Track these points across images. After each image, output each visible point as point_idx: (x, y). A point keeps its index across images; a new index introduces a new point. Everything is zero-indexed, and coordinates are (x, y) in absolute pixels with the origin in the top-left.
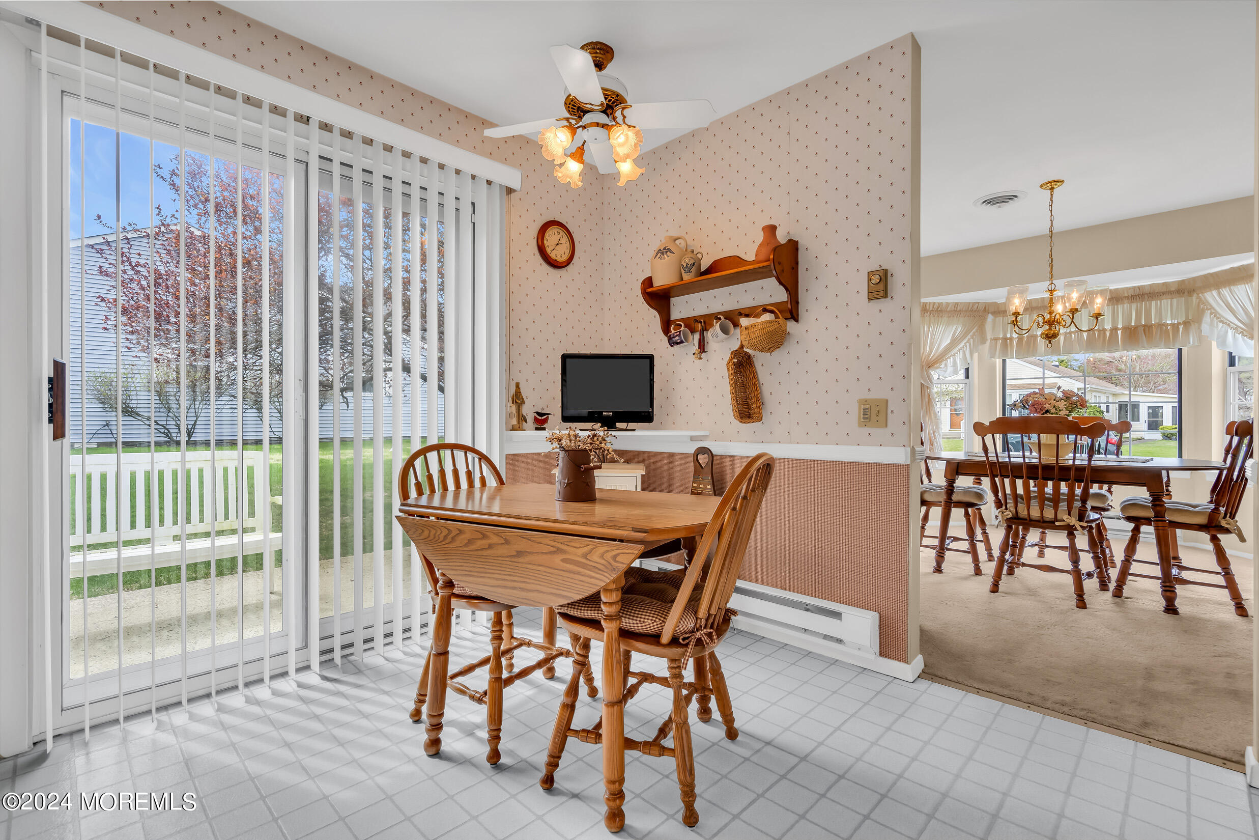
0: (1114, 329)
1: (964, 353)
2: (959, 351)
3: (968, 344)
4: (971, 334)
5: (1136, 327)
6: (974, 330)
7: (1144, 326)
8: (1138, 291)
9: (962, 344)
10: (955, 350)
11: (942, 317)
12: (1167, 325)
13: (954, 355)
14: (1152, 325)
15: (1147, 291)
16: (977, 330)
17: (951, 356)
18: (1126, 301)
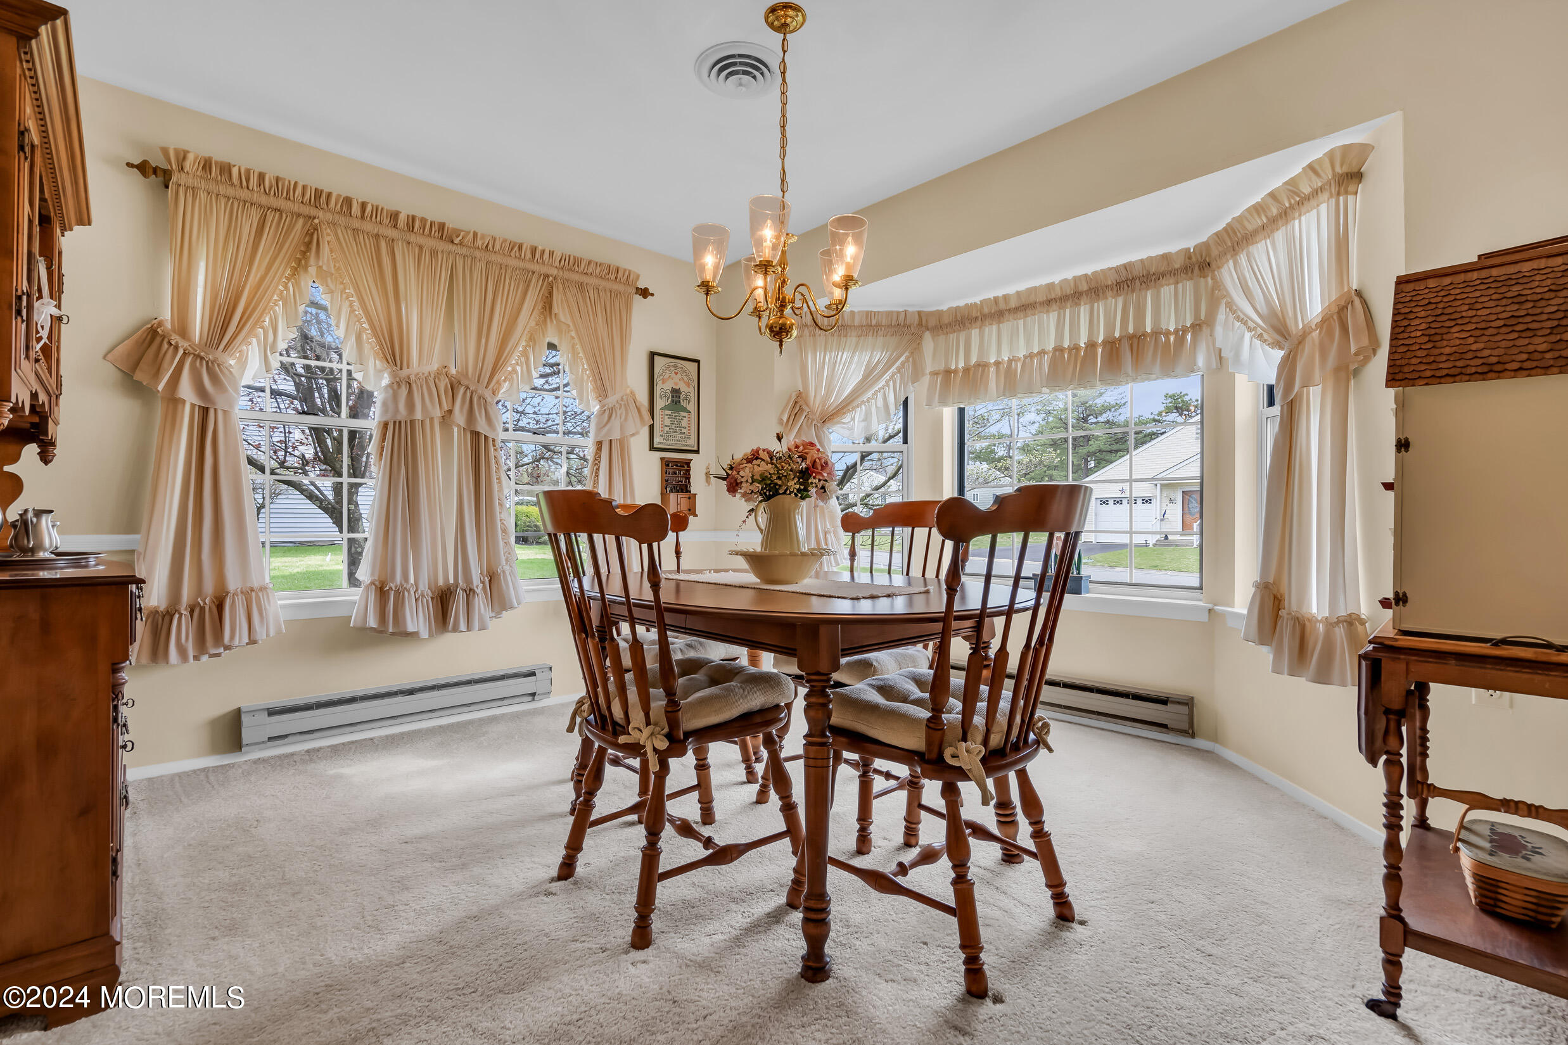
0: (1091, 345)
1: (885, 398)
2: (876, 393)
3: (891, 383)
4: (898, 364)
5: (1120, 339)
6: (902, 359)
7: (1131, 337)
8: (1124, 272)
9: (882, 383)
10: (869, 394)
11: (846, 336)
12: (1167, 333)
13: (868, 401)
14: (1145, 334)
15: (1138, 271)
16: (907, 358)
17: (863, 402)
18: (1109, 293)
